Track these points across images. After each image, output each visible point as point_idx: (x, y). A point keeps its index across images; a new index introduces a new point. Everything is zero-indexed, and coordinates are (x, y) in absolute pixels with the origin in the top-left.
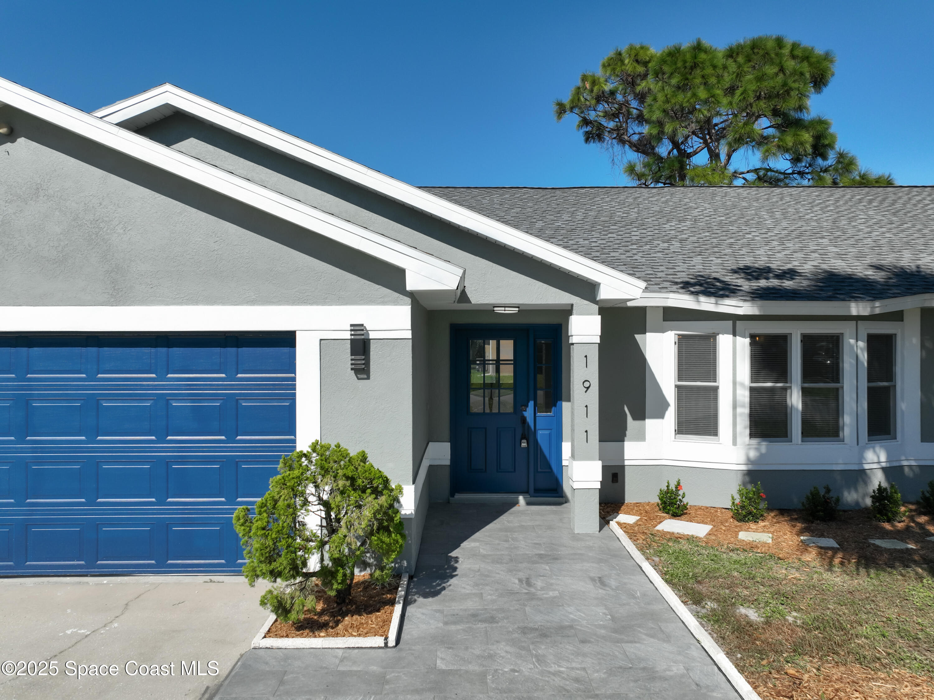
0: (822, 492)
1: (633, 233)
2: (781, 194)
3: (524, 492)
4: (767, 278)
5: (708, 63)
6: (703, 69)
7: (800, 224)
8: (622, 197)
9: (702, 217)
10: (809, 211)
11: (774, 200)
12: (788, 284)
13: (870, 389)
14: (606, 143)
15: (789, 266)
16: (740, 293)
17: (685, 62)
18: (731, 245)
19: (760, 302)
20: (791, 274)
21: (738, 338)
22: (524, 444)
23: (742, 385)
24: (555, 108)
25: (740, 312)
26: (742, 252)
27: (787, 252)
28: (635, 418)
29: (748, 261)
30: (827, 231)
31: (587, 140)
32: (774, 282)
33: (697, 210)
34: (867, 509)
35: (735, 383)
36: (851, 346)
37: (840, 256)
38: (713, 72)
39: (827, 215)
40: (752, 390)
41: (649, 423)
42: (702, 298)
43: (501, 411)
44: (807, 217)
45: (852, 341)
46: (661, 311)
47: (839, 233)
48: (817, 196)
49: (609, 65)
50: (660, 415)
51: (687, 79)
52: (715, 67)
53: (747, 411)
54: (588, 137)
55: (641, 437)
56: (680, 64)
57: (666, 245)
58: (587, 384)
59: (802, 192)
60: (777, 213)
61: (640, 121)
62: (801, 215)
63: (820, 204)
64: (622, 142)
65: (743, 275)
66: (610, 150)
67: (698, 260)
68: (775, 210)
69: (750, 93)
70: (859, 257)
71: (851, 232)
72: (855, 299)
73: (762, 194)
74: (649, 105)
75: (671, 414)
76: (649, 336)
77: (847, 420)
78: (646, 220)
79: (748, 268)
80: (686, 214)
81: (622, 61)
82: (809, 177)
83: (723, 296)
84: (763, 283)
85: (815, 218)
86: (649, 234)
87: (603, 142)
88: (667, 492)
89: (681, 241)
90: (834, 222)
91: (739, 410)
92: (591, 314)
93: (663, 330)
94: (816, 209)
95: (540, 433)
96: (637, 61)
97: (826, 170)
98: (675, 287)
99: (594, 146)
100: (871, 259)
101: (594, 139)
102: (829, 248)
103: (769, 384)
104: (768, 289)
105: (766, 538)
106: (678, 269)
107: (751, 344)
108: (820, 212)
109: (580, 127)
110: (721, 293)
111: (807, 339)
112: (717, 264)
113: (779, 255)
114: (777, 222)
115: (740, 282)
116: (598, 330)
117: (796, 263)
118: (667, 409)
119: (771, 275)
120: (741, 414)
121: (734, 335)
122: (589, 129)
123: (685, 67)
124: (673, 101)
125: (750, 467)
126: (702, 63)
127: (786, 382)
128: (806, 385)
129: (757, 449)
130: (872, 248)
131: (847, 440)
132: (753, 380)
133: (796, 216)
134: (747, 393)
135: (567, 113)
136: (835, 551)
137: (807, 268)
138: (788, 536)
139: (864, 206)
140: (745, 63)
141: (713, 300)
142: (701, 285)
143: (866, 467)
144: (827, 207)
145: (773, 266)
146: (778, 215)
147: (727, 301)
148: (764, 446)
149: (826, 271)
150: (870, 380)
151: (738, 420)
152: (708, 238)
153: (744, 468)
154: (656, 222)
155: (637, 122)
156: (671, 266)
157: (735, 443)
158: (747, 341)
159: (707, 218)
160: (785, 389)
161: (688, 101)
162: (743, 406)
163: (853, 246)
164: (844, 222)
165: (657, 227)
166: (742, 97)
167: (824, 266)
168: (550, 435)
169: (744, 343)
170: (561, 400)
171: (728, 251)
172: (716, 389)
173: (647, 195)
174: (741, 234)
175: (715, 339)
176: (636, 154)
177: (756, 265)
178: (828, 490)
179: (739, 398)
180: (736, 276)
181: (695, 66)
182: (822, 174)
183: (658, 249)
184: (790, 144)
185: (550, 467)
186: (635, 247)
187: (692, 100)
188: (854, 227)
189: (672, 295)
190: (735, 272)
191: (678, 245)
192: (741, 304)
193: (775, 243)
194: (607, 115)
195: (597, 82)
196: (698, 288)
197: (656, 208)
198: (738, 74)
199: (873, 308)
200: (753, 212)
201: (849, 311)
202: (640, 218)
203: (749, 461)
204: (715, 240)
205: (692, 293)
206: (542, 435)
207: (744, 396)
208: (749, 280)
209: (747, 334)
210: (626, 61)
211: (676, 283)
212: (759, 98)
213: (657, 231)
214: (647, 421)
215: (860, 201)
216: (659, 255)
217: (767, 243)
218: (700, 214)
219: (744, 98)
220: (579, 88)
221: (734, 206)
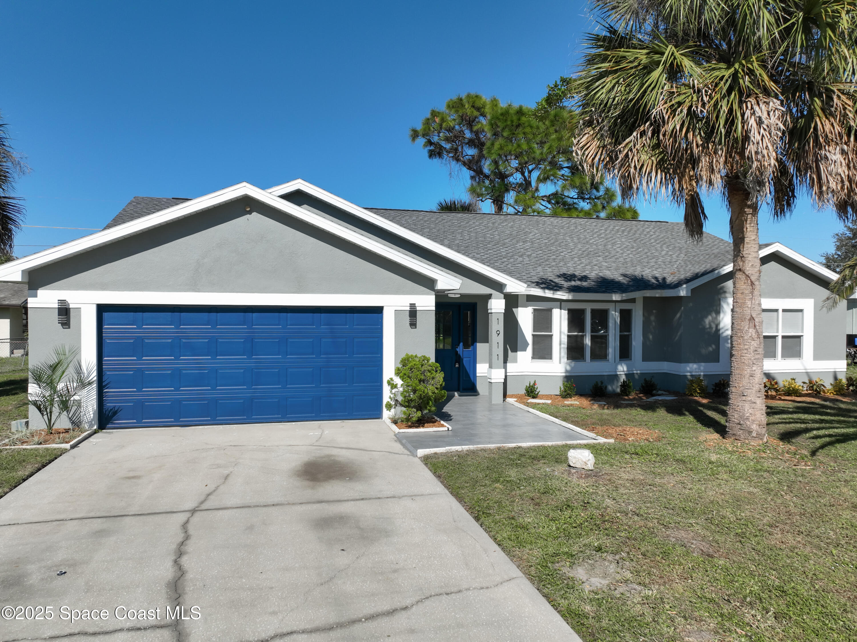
0: (600, 384)
1: (502, 250)
2: (576, 223)
3: (458, 390)
4: (575, 281)
5: (527, 124)
6: (524, 128)
7: (588, 246)
8: (485, 222)
9: (535, 239)
10: (591, 238)
11: (572, 228)
12: (585, 284)
13: (620, 336)
14: (444, 159)
15: (584, 274)
16: (564, 289)
17: (512, 121)
18: (554, 259)
19: (572, 294)
20: (584, 278)
21: (562, 310)
22: (457, 366)
23: (564, 334)
24: (411, 133)
25: (564, 298)
26: (561, 265)
27: (583, 265)
28: (512, 351)
29: (564, 270)
30: (602, 252)
31: (430, 156)
32: (578, 283)
33: (531, 234)
34: (618, 393)
35: (560, 332)
36: (613, 314)
37: (608, 268)
38: (530, 130)
39: (601, 240)
40: (569, 336)
41: (519, 353)
42: (547, 291)
43: (445, 348)
44: (591, 242)
45: (613, 312)
46: (525, 297)
47: (607, 254)
48: (595, 226)
49: (453, 107)
50: (524, 350)
51: (514, 134)
52: (531, 127)
53: (566, 346)
54: (431, 154)
55: (515, 361)
56: (509, 123)
57: (521, 259)
58: (498, 332)
59: (587, 222)
60: (575, 238)
61: (469, 145)
62: (587, 240)
63: (597, 232)
64: (458, 160)
65: (563, 279)
66: (448, 165)
67: (540, 269)
68: (574, 236)
69: (554, 148)
70: (616, 269)
71: (613, 253)
72: (615, 292)
73: (565, 223)
74: (488, 148)
75: (530, 349)
76: (520, 309)
77: (611, 351)
78: (506, 241)
79: (564, 274)
80: (526, 237)
81: (463, 106)
82: (588, 201)
83: (556, 290)
84: (573, 283)
85: (595, 243)
86: (510, 251)
87: (443, 159)
88: (529, 387)
89: (529, 256)
90: (605, 246)
91: (562, 346)
92: (501, 299)
93: (526, 306)
94: (595, 236)
95: (465, 359)
96: (473, 106)
97: (598, 198)
98: (534, 285)
99: (436, 161)
100: (622, 271)
101: (435, 155)
102: (603, 263)
103: (576, 333)
104: (575, 286)
105: (577, 403)
106: (532, 274)
107: (568, 313)
108: (597, 238)
109: (425, 146)
110: (555, 288)
111: (593, 311)
112: (550, 272)
113: (579, 267)
114: (576, 245)
115: (563, 282)
116: (503, 307)
117: (587, 272)
118: (527, 346)
119: (576, 279)
120: (564, 348)
121: (561, 309)
122: (432, 148)
123: (513, 125)
124: (505, 149)
125: (568, 374)
126: (524, 124)
127: (583, 332)
128: (593, 334)
129: (570, 366)
130: (623, 264)
131: (610, 360)
132: (569, 332)
133: (584, 241)
134: (566, 338)
135: (420, 137)
136: (605, 405)
137: (593, 275)
138: (585, 402)
139: (620, 235)
140: (550, 127)
141: (552, 292)
142: (545, 284)
143: (618, 373)
144: (600, 235)
145: (576, 274)
146: (575, 239)
147: (559, 293)
148: (573, 364)
149: (602, 277)
150: (620, 332)
151: (562, 350)
152: (541, 255)
153: (564, 374)
154: (511, 243)
155: (467, 145)
156: (527, 272)
157: (560, 363)
158: (566, 312)
159: (538, 241)
160: (582, 336)
161: (515, 150)
162: (564, 344)
163: (614, 262)
164: (610, 246)
165: (513, 246)
166: (549, 151)
167: (601, 274)
168: (470, 360)
169: (565, 314)
170: (476, 342)
171: (554, 264)
172: (551, 336)
173: (499, 221)
174: (558, 252)
175: (551, 311)
176: (468, 171)
177: (569, 273)
178: (602, 383)
179: (562, 340)
180: (560, 279)
181: (518, 126)
182: (596, 200)
183: (518, 261)
184: (578, 184)
185: (470, 377)
186: (505, 260)
187: (517, 150)
188: (615, 250)
189: (532, 289)
190: (559, 276)
191: (527, 259)
192: (565, 294)
193: (576, 259)
194: (447, 139)
195: (445, 119)
196: (543, 286)
197: (508, 232)
198: (546, 134)
199: (622, 297)
200: (562, 237)
201: (612, 298)
202: (501, 240)
203: (567, 371)
204: (545, 256)
205: (542, 288)
206: (465, 361)
207: (565, 340)
208: (566, 281)
209: (567, 309)
210: (467, 106)
211: (533, 282)
212: (559, 152)
213: (513, 249)
214: (518, 353)
215: (618, 231)
216: (520, 265)
217: (572, 259)
218: (533, 237)
219: (550, 151)
220: (428, 119)
221: (551, 232)
